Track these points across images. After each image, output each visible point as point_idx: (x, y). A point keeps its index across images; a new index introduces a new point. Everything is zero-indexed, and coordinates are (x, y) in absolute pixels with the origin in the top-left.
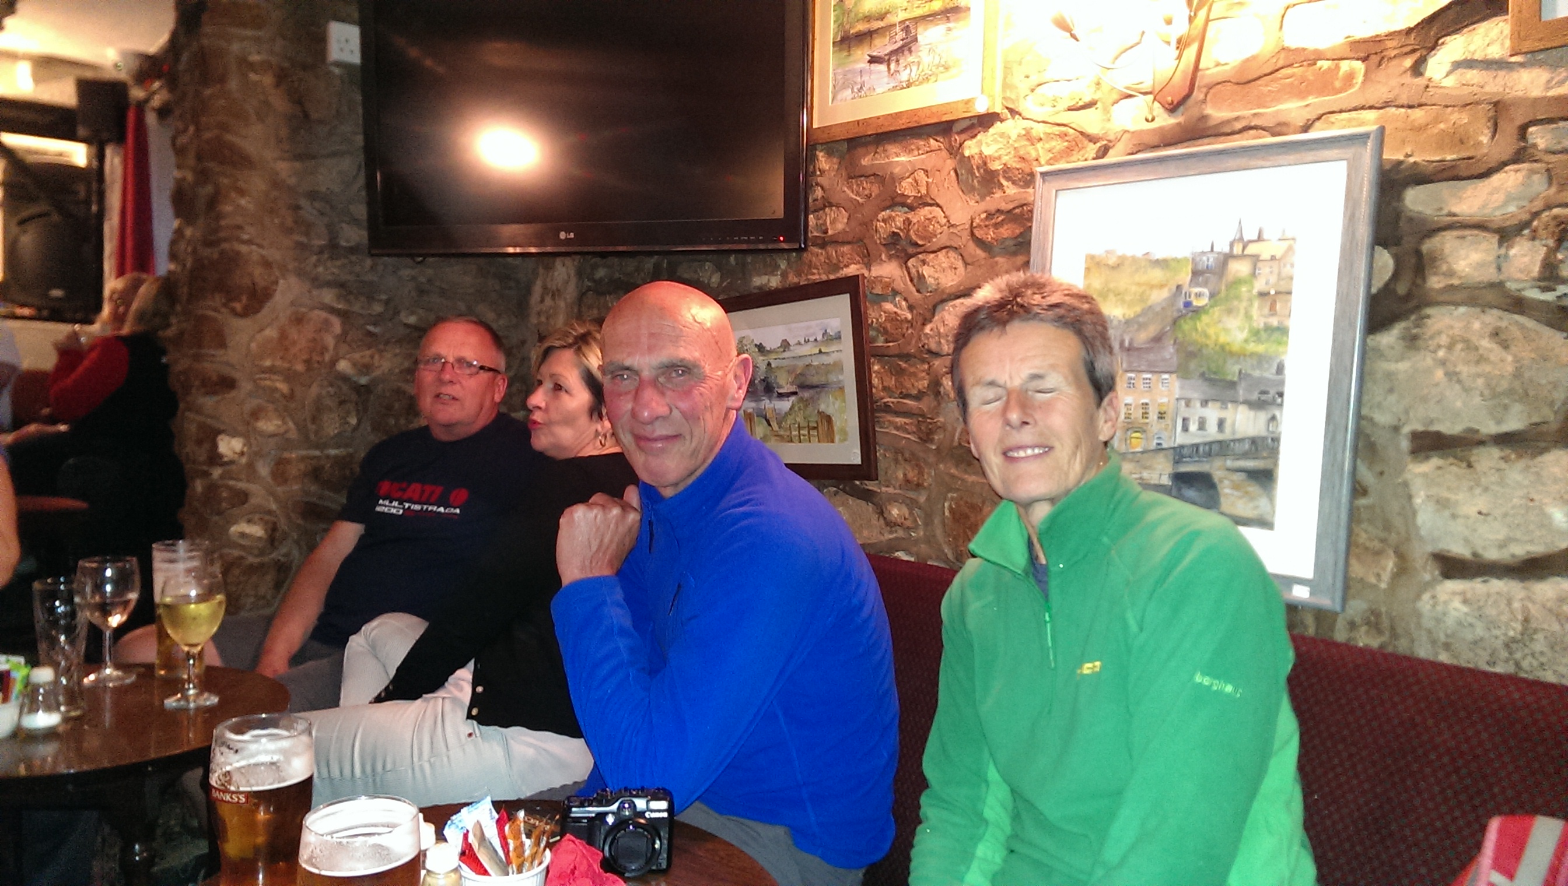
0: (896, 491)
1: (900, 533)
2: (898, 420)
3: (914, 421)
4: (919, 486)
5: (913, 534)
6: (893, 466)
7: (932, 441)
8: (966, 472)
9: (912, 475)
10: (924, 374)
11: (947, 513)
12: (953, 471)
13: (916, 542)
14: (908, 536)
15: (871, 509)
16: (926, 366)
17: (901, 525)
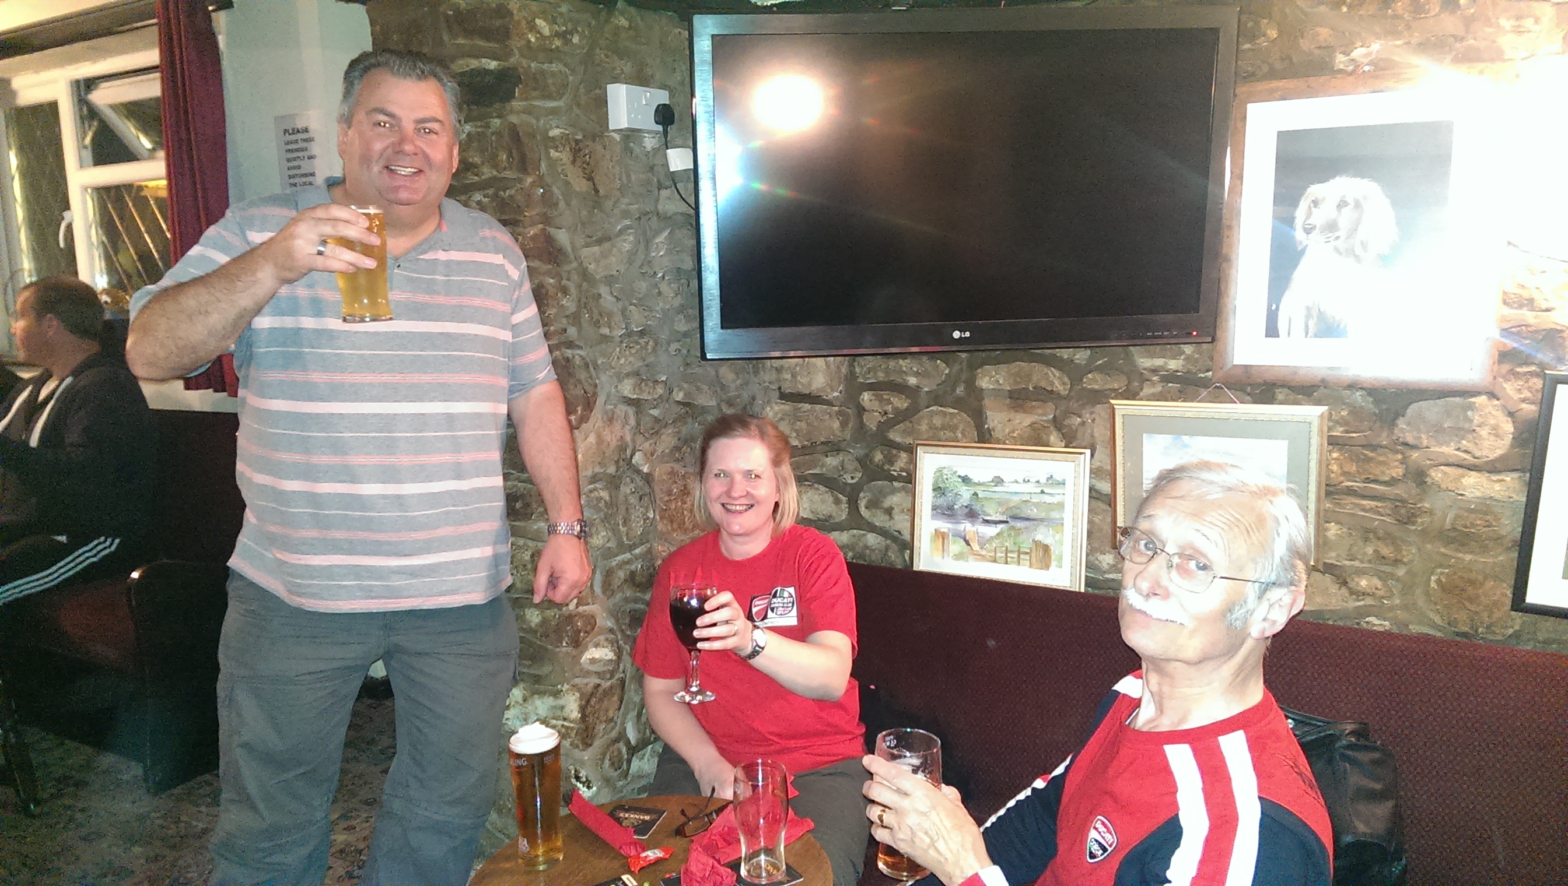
0: (1363, 565)
1: (1369, 601)
2: (1364, 502)
3: (1388, 504)
4: (1396, 562)
5: (1385, 602)
6: (1360, 543)
7: (1414, 523)
8: (1457, 550)
9: (1386, 551)
10: (1397, 463)
11: (1433, 585)
12: (1442, 550)
13: (1391, 608)
14: (1380, 604)
15: (1328, 579)
16: (1400, 456)
17: (1373, 595)
